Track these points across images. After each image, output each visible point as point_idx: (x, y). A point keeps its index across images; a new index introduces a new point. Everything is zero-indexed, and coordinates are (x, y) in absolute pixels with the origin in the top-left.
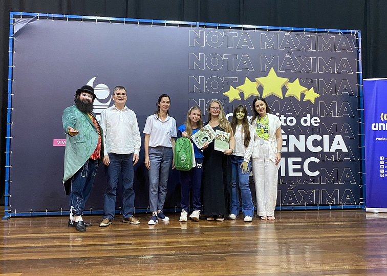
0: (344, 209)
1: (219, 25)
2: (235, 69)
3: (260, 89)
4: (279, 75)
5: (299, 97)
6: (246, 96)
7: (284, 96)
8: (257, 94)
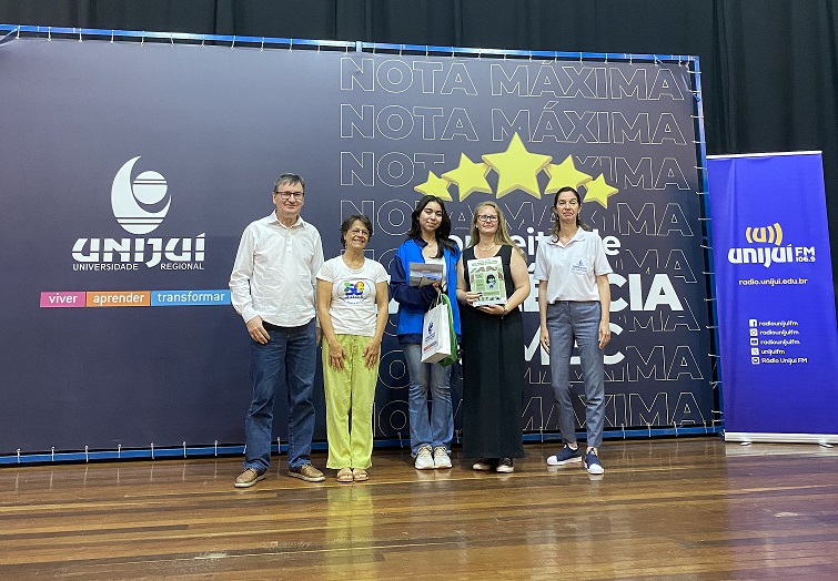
0: (680, 436)
1: (404, 47)
2: (438, 136)
3: (493, 178)
4: (531, 148)
6: (463, 193)
7: (542, 191)
8: (486, 188)
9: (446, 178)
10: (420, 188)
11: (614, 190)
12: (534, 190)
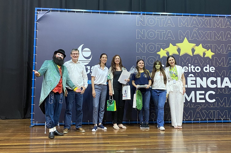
1: (154, 13)
2: (164, 38)
3: (179, 50)
4: (190, 42)
5: (202, 55)
6: (170, 54)
7: (193, 54)
8: (177, 53)
9: (166, 50)
10: (158, 53)
11: (213, 54)
12: (191, 54)
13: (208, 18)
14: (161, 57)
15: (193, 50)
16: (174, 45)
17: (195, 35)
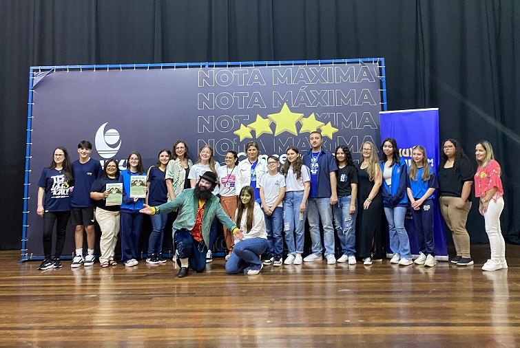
1: (229, 63)
2: (246, 106)
3: (273, 126)
4: (293, 110)
6: (258, 135)
7: (298, 131)
8: (269, 131)
9: (249, 127)
10: (236, 132)
11: (336, 130)
12: (295, 132)
13: (326, 68)
14: (241, 139)
15: (299, 125)
16: (265, 117)
17: (302, 99)
